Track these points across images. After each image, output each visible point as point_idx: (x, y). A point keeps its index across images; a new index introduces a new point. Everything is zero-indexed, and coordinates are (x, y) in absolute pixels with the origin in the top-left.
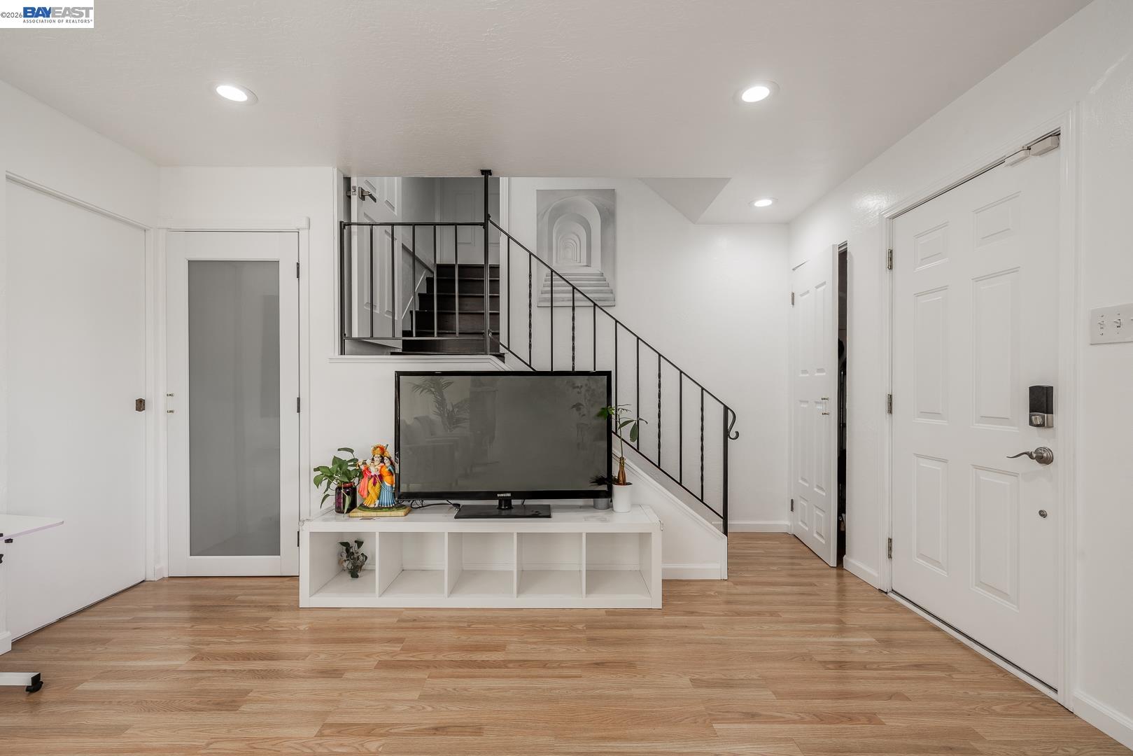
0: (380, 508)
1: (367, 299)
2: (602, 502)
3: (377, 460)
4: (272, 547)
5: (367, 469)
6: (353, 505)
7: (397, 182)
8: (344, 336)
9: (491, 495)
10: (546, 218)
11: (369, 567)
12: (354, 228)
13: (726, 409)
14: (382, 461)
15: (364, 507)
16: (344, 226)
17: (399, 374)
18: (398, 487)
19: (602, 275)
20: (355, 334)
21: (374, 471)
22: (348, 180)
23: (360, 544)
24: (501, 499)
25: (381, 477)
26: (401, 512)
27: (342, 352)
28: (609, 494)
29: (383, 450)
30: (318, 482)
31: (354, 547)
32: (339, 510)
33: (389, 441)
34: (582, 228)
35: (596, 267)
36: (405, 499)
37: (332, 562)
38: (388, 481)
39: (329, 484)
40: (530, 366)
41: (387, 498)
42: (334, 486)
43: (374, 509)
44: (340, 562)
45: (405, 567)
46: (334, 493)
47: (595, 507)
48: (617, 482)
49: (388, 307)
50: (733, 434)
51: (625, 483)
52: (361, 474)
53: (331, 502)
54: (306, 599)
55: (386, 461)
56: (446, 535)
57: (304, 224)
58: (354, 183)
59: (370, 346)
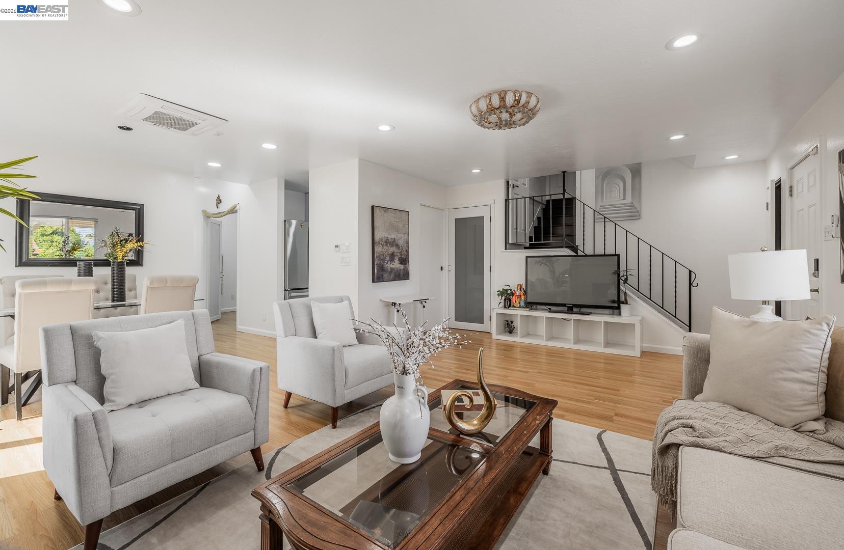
0: (520, 307)
1: (515, 227)
2: (616, 311)
3: (519, 289)
4: (481, 321)
5: (515, 292)
6: (510, 306)
7: (527, 181)
8: (506, 242)
9: (564, 305)
10: (600, 177)
11: (516, 332)
12: (510, 201)
13: (690, 272)
14: (521, 290)
15: (514, 306)
16: (507, 201)
17: (527, 257)
18: (527, 300)
19: (632, 203)
20: (510, 242)
21: (518, 293)
22: (508, 182)
23: (512, 322)
24: (568, 307)
25: (520, 296)
26: (528, 309)
27: (506, 249)
28: (619, 308)
29: (521, 286)
30: (498, 295)
31: (510, 323)
32: (505, 307)
33: (523, 283)
34: (622, 182)
35: (629, 199)
36: (530, 305)
37: (502, 327)
38: (523, 297)
39: (502, 297)
40: (583, 252)
41: (522, 304)
42: (503, 298)
43: (518, 307)
44: (505, 328)
45: (530, 333)
46: (503, 301)
47: (613, 314)
48: (623, 303)
49: (523, 228)
50: (694, 284)
51: (627, 303)
52: (513, 294)
53: (502, 304)
54: (495, 336)
55: (522, 290)
56: (545, 318)
57: (492, 202)
58: (510, 183)
59: (516, 246)
